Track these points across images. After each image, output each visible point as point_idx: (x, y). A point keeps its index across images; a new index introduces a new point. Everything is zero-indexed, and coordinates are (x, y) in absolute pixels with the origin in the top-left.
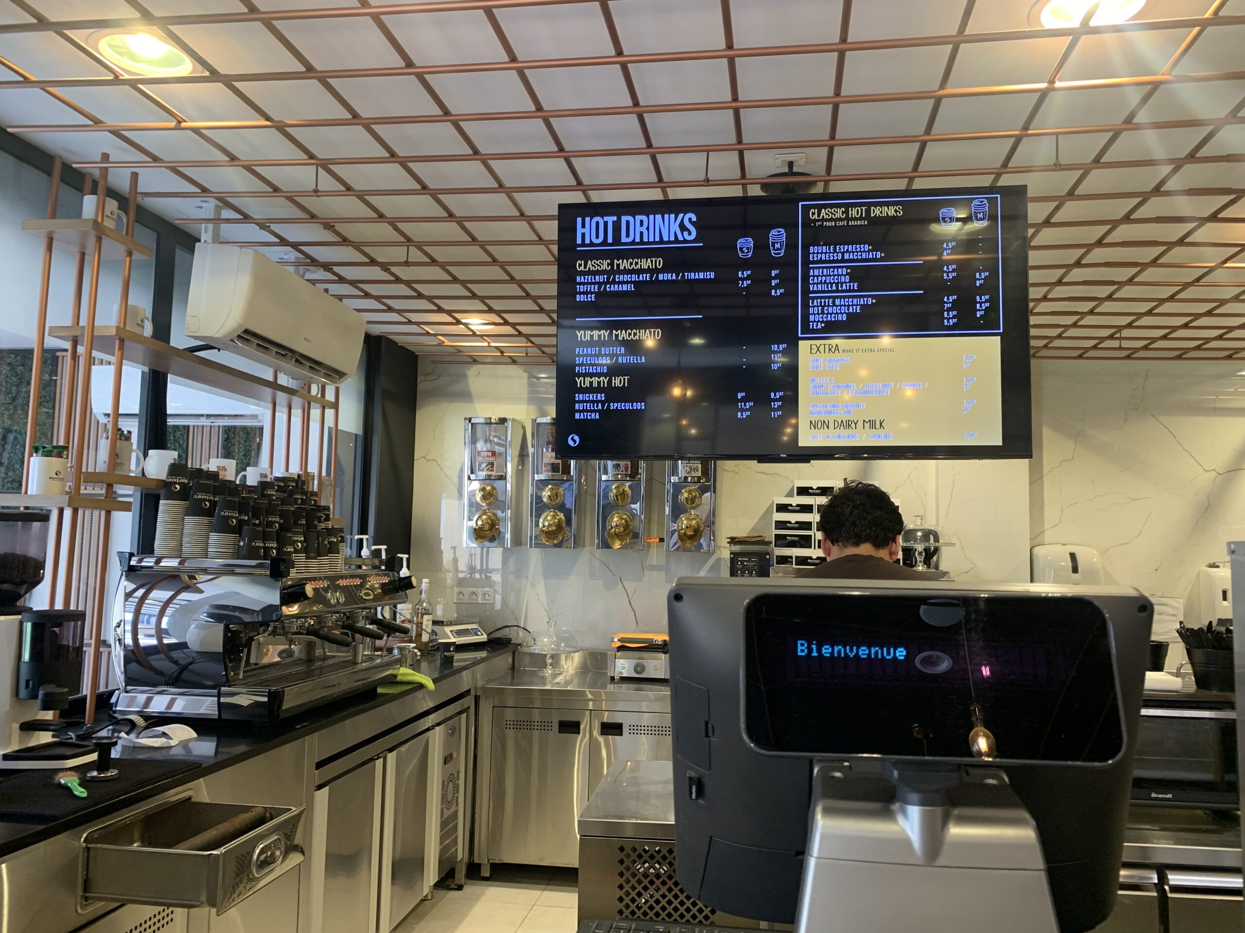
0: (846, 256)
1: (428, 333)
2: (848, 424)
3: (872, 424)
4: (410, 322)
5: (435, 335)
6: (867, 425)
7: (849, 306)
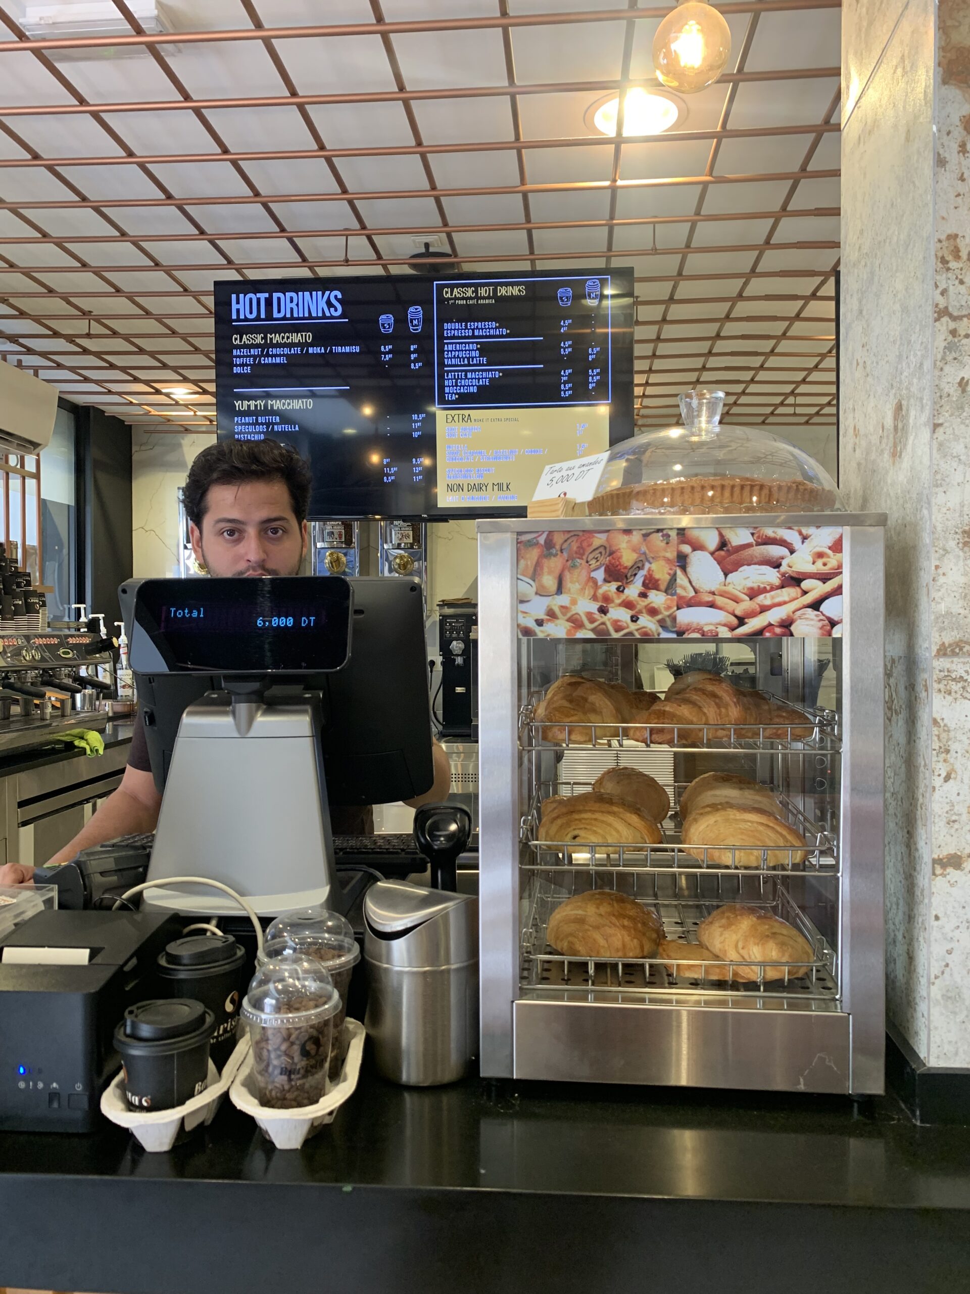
0: (476, 333)
1: (131, 402)
2: (479, 487)
3: (500, 486)
4: (110, 392)
5: (140, 405)
6: (496, 488)
7: (479, 379)
